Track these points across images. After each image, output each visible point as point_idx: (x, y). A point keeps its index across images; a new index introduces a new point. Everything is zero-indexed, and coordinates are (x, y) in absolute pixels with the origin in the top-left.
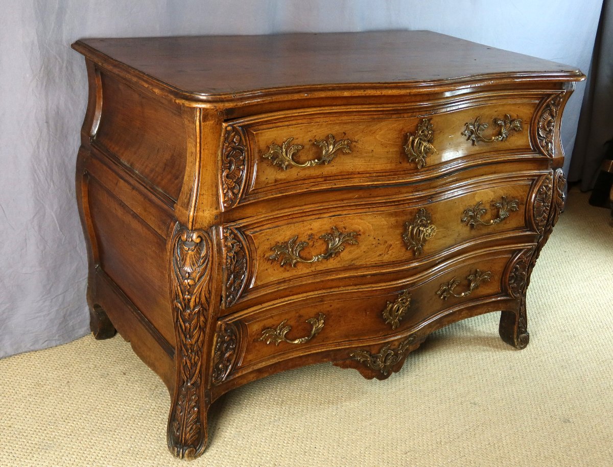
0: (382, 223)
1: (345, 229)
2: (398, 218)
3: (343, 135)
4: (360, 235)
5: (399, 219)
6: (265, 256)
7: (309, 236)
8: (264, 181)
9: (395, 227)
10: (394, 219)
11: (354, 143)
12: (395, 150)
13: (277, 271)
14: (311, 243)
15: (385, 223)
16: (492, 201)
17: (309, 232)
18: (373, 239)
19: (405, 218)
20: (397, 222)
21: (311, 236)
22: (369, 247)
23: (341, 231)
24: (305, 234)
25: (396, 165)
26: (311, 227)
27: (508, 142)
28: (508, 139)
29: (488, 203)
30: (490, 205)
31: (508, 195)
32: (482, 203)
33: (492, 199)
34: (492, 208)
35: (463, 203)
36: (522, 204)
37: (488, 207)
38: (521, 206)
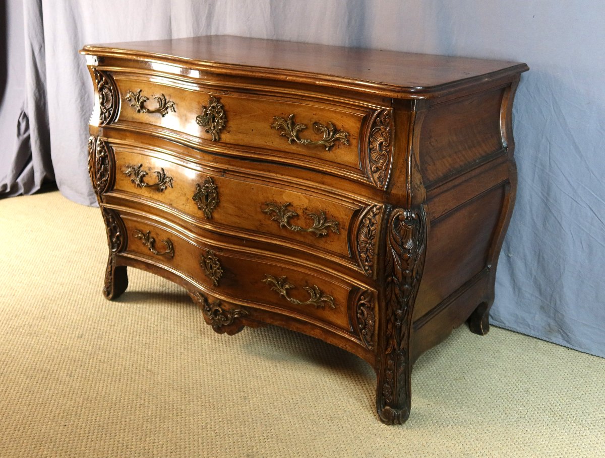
13: (129, 185)
14: (149, 174)
17: (150, 165)
21: (150, 169)
27: (334, 153)
28: (334, 149)
29: (300, 208)
30: (304, 211)
31: (327, 211)
32: (292, 206)
33: (305, 206)
34: (305, 216)
35: (264, 194)
36: (343, 229)
37: (300, 212)
38: (342, 230)
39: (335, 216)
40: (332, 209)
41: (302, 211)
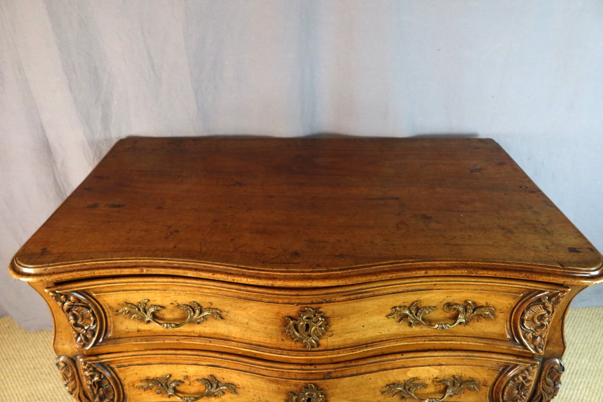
0: (262, 386)
1: (224, 379)
2: (280, 386)
3: (210, 304)
4: (239, 388)
5: (282, 387)
6: (136, 385)
7: (184, 376)
8: (124, 330)
9: (278, 392)
10: (275, 385)
11: (225, 313)
12: (275, 328)
13: (152, 396)
14: (187, 382)
15: (265, 386)
16: (437, 378)
17: (185, 374)
18: (253, 395)
19: (288, 388)
20: (279, 389)
21: (187, 377)
22: (250, 400)
23: (219, 380)
24: (181, 374)
25: (277, 341)
26: (186, 370)
27: (470, 326)
28: (471, 324)
29: (429, 379)
30: (433, 381)
31: (463, 375)
32: (419, 379)
33: (435, 376)
34: (435, 384)
35: (384, 379)
36: (485, 386)
37: (428, 382)
38: (483, 387)
39: (474, 377)
40: (470, 372)
41: (431, 381)
